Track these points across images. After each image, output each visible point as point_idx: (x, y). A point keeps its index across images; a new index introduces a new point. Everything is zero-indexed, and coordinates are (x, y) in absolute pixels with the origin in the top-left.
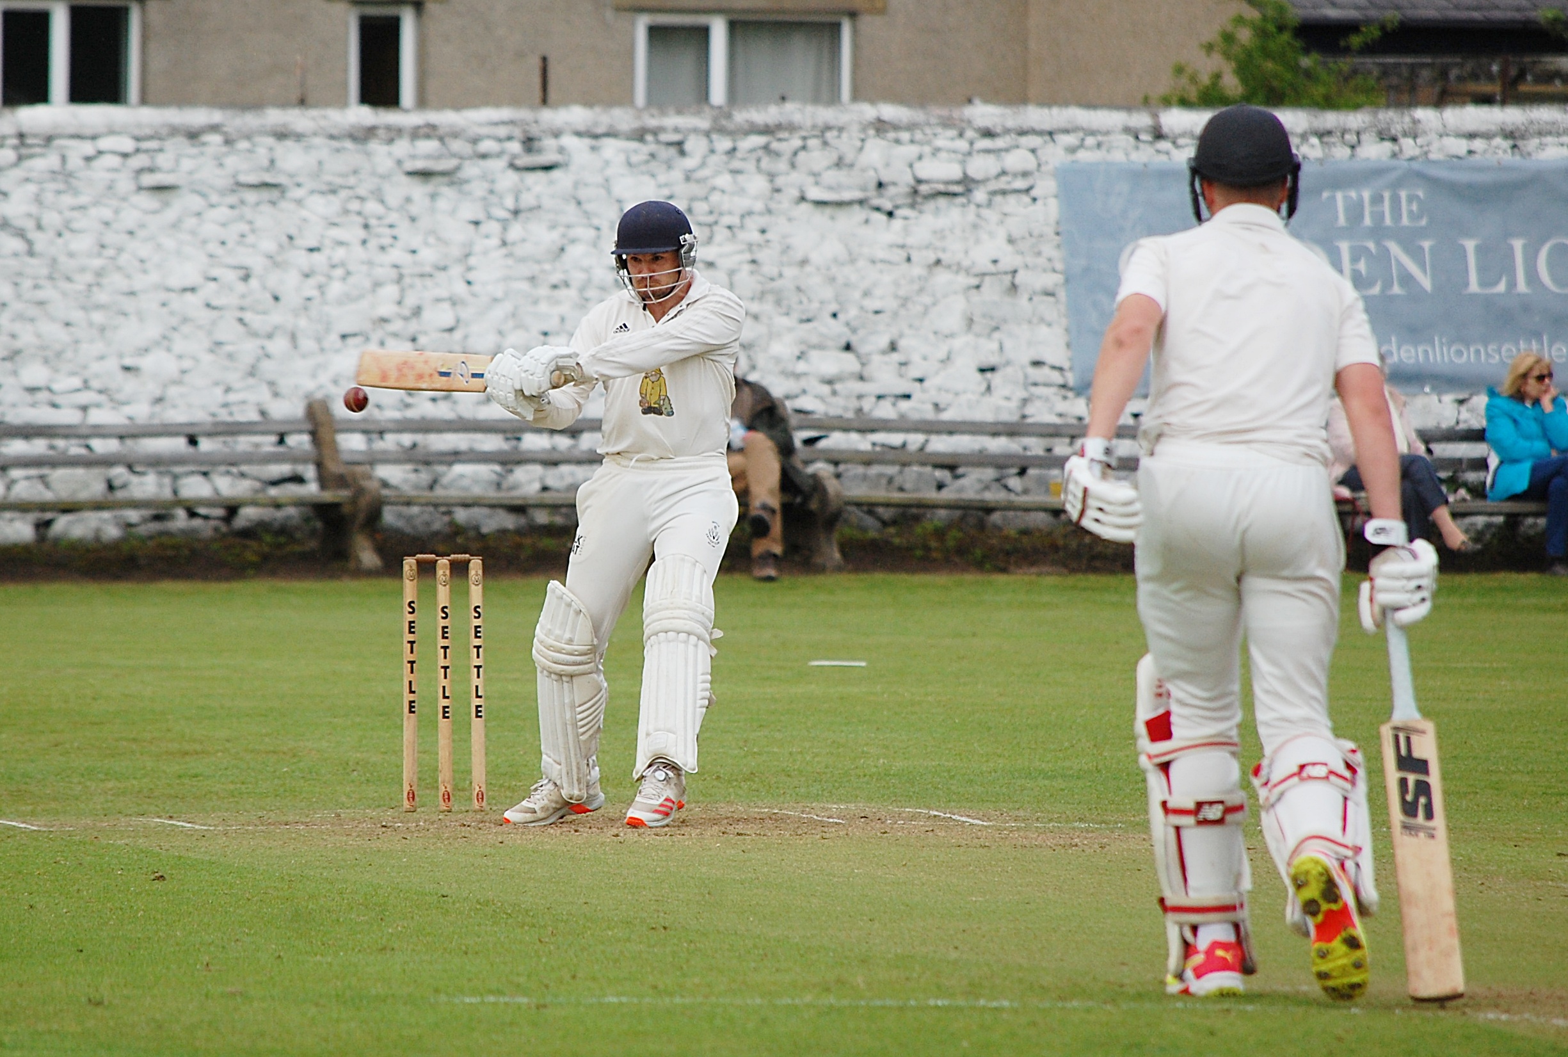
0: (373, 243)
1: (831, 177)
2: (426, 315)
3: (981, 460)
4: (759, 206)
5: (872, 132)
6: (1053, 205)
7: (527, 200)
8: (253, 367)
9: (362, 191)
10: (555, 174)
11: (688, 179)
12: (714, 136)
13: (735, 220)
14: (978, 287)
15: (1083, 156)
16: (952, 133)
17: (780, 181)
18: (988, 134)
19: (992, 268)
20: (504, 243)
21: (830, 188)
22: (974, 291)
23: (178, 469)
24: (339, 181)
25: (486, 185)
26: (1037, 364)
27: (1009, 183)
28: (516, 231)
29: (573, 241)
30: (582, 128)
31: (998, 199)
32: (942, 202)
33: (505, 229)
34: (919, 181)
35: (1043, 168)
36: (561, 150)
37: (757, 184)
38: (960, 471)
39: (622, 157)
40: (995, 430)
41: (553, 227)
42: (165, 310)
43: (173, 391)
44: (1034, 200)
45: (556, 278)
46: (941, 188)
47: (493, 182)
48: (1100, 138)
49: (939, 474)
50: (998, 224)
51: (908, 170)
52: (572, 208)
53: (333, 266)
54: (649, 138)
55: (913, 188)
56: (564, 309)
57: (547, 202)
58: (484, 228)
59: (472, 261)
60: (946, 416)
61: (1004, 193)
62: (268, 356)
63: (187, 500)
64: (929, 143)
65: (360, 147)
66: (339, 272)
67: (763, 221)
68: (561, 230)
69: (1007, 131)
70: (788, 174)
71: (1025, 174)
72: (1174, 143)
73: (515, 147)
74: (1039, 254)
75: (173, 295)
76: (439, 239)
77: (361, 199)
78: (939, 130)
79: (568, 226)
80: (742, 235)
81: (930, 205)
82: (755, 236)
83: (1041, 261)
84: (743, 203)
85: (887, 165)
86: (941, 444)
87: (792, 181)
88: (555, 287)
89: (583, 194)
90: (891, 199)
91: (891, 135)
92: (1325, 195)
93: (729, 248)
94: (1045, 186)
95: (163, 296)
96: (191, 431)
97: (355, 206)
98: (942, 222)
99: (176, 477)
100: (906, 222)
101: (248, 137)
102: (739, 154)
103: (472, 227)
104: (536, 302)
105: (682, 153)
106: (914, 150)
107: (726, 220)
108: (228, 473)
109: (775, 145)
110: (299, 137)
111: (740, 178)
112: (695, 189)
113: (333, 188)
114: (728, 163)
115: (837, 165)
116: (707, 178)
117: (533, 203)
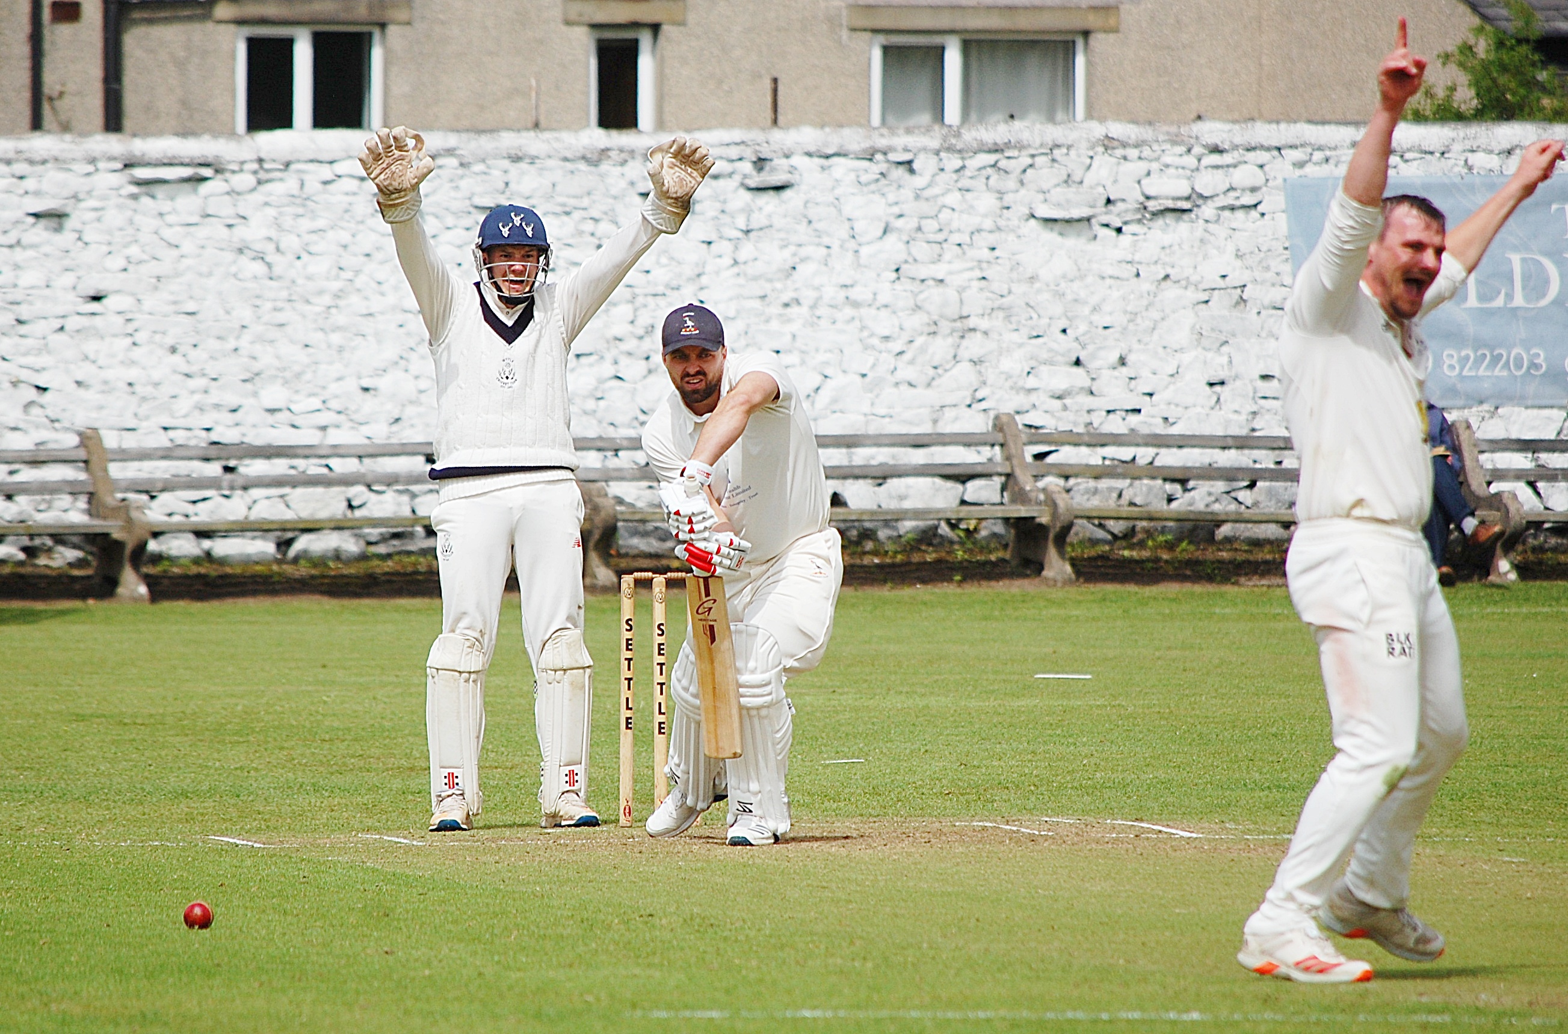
1: (1059, 193)
3: (1210, 473)
4: (988, 224)
5: (1101, 149)
6: (1282, 220)
7: (758, 220)
9: (596, 214)
10: (787, 194)
11: (917, 197)
12: (943, 154)
13: (965, 238)
14: (1207, 302)
15: (1309, 169)
16: (1182, 149)
17: (1008, 199)
18: (1216, 150)
19: (1221, 283)
20: (736, 262)
21: (1059, 205)
22: (1204, 306)
23: (415, 488)
24: (572, 202)
25: (718, 205)
26: (1265, 377)
27: (1238, 198)
28: (747, 250)
29: (803, 260)
30: (812, 149)
31: (1227, 213)
32: (1170, 219)
33: (736, 248)
34: (1148, 198)
35: (1270, 184)
36: (793, 169)
37: (986, 202)
38: (1191, 484)
39: (852, 176)
40: (1225, 443)
41: (784, 247)
42: (402, 330)
43: (410, 411)
44: (1263, 215)
45: (785, 298)
46: (1170, 204)
47: (725, 202)
48: (1328, 153)
49: (1169, 487)
50: (1226, 239)
51: (1137, 186)
52: (803, 227)
54: (879, 157)
55: (1141, 203)
56: (795, 327)
57: (778, 222)
58: (715, 247)
59: (704, 280)
60: (1175, 430)
61: (1233, 208)
64: (1157, 159)
65: (593, 169)
67: (992, 239)
68: (792, 248)
69: (1236, 147)
70: (1017, 191)
71: (1254, 190)
72: (1402, 156)
73: (747, 167)
74: (1267, 268)
75: (410, 316)
76: (672, 259)
77: (596, 220)
78: (1167, 146)
79: (799, 245)
80: (971, 253)
81: (1160, 222)
82: (986, 254)
83: (1270, 275)
84: (975, 221)
85: (1115, 181)
86: (1170, 458)
87: (1022, 199)
88: (786, 305)
89: (813, 212)
90: (1118, 215)
91: (1119, 152)
92: (1554, 207)
93: (957, 265)
94: (1273, 201)
95: (400, 317)
97: (589, 226)
98: (1167, 239)
99: (414, 496)
100: (1135, 238)
101: (483, 161)
102: (967, 173)
103: (705, 246)
104: (767, 321)
105: (912, 171)
106: (1143, 166)
107: (956, 238)
109: (1003, 164)
110: (533, 160)
111: (968, 195)
112: (925, 207)
113: (567, 209)
114: (956, 181)
115: (1066, 182)
116: (937, 196)
117: (764, 222)
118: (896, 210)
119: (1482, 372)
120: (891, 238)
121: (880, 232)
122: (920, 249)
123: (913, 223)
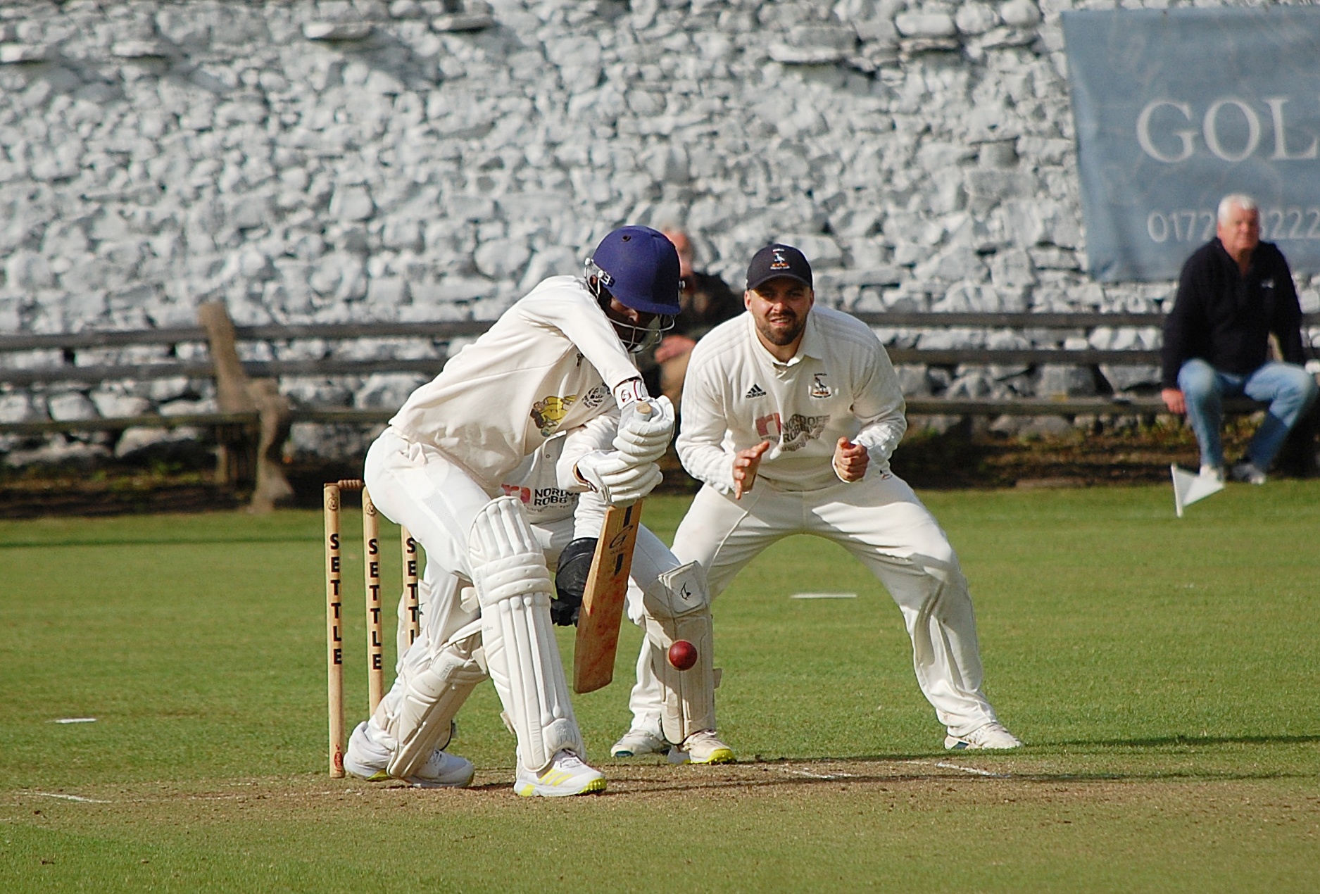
0: (273, 123)
1: (801, 32)
2: (335, 203)
3: (980, 356)
4: (719, 69)
7: (450, 67)
8: (137, 266)
9: (259, 62)
10: (483, 37)
11: (636, 39)
13: (690, 86)
14: (974, 157)
17: (742, 40)
19: (992, 136)
20: (425, 119)
21: (801, 47)
22: (970, 163)
23: (50, 387)
24: (232, 49)
26: (1044, 244)
27: (1008, 36)
28: (438, 103)
29: (505, 114)
31: (997, 54)
32: (931, 60)
33: (425, 101)
34: (903, 36)
35: (1048, 18)
36: (490, 9)
37: (716, 43)
38: (961, 369)
39: (560, 16)
40: (997, 321)
41: (481, 99)
42: (34, 203)
43: (45, 297)
44: (1037, 55)
45: (483, 159)
46: (930, 44)
47: (411, 47)
49: (936, 373)
50: (995, 85)
51: (890, 23)
52: (503, 76)
53: (227, 149)
55: (895, 44)
56: (498, 193)
57: (472, 70)
58: (399, 102)
59: (388, 139)
60: (939, 308)
61: (1003, 48)
62: (154, 255)
63: (63, 423)
65: (255, 10)
66: (235, 155)
67: (724, 87)
68: (491, 101)
70: (751, 31)
71: (1026, 26)
73: (435, 6)
74: (1043, 117)
75: (43, 187)
76: (349, 115)
77: (260, 71)
79: (499, 97)
80: (700, 103)
81: (917, 64)
82: (715, 104)
83: (1046, 125)
84: (703, 66)
85: (867, 18)
86: (937, 340)
87: (758, 40)
88: (486, 167)
89: (515, 58)
90: (872, 58)
93: (683, 119)
94: (1049, 39)
95: (30, 186)
96: (68, 342)
97: (251, 78)
100: (889, 84)
103: (388, 100)
104: (464, 187)
105: (629, 9)
107: (681, 86)
108: (111, 390)
111: (696, 36)
112: (647, 50)
113: (226, 58)
114: (682, 20)
115: (808, 19)
116: (659, 38)
117: (459, 70)
118: (610, 55)
119: (1293, 234)
120: (607, 88)
121: (592, 81)
122: (641, 98)
123: (632, 70)
